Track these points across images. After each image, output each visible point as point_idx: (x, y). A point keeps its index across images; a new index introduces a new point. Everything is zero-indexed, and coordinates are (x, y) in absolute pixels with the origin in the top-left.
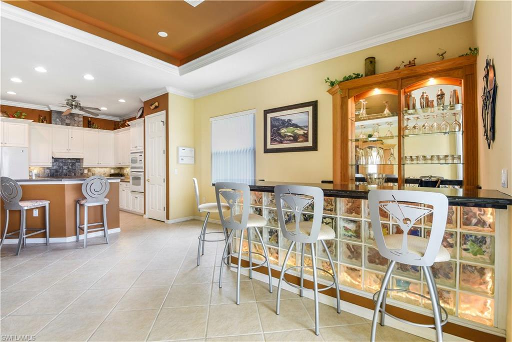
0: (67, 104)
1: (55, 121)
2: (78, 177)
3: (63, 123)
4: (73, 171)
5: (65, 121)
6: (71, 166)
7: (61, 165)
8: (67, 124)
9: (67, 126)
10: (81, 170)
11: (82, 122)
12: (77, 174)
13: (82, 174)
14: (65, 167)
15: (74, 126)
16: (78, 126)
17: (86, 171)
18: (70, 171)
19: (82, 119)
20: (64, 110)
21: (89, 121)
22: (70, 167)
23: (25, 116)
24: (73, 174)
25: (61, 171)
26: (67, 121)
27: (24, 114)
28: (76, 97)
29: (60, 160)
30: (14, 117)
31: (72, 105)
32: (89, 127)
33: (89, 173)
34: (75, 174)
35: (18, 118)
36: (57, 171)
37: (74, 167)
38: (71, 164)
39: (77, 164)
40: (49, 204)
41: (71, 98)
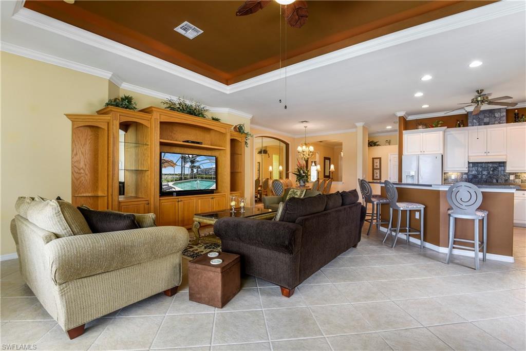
0: (472, 102)
1: (471, 123)
2: (501, 184)
3: (481, 123)
4: (495, 177)
5: (483, 120)
6: (493, 171)
7: (480, 169)
8: (486, 124)
9: (485, 126)
10: (504, 175)
11: (505, 117)
12: (500, 181)
13: (506, 180)
14: (485, 173)
15: (494, 124)
16: (500, 123)
17: (512, 177)
18: (490, 177)
19: (505, 114)
20: (471, 109)
21: (515, 114)
22: (491, 172)
23: (441, 124)
24: (495, 181)
25: (480, 176)
26: (486, 120)
27: (441, 122)
28: (482, 91)
29: (479, 165)
30: (433, 127)
31: (478, 101)
32: (515, 121)
33: (517, 180)
34: (497, 181)
35: (436, 127)
36: (475, 176)
37: (496, 172)
38: (492, 169)
39: (500, 169)
40: (424, 208)
41: (477, 94)
